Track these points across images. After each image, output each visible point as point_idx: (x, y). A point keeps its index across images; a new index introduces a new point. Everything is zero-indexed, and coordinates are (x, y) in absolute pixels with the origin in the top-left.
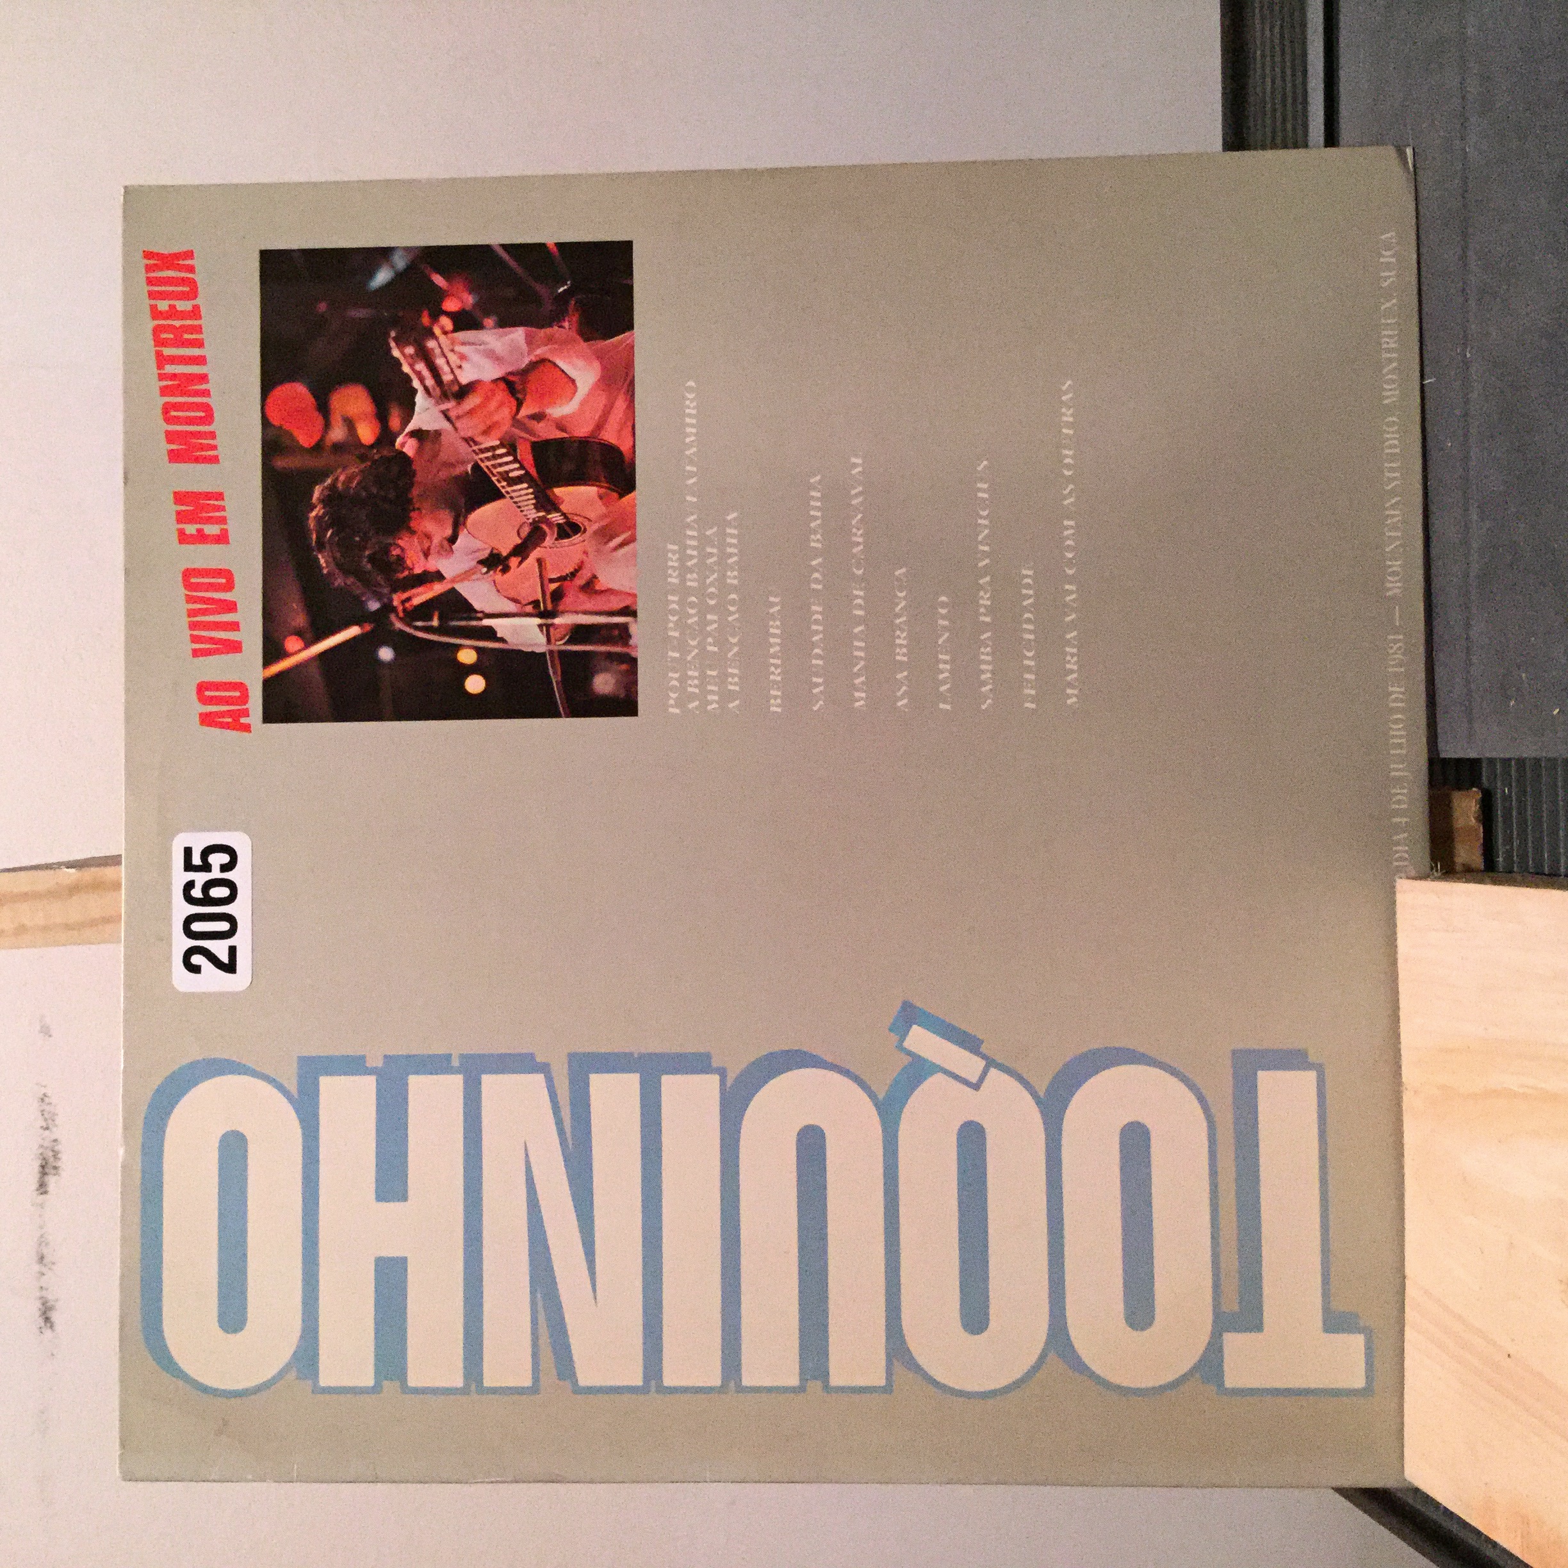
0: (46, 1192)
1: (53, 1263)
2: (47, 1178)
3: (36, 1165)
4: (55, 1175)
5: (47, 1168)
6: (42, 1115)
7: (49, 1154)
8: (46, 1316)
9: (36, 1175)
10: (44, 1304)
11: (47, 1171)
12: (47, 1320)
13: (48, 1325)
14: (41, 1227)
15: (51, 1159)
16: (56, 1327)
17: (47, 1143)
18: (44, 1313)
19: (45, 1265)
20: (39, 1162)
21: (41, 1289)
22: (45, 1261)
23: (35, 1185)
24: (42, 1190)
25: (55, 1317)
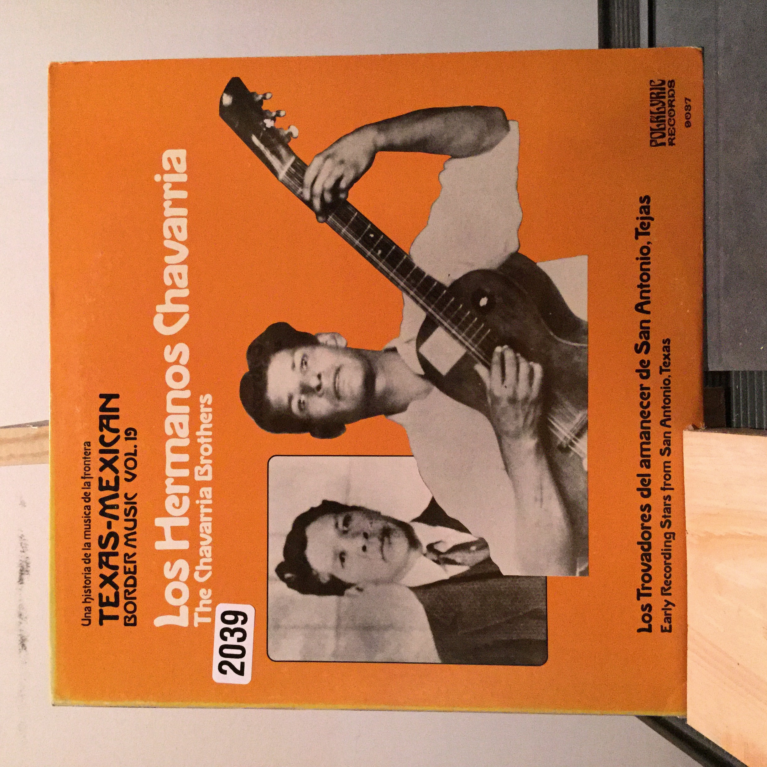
0: (23, 583)
1: (26, 618)
2: (23, 576)
3: (17, 570)
4: (28, 574)
6: (21, 545)
7: (25, 564)
8: (23, 643)
9: (18, 575)
10: (21, 638)
11: (23, 572)
12: (23, 645)
13: (24, 648)
14: (20, 600)
15: (25, 567)
16: (28, 649)
17: (23, 559)
18: (22, 642)
19: (22, 619)
20: (19, 568)
21: (21, 630)
22: (22, 617)
23: (18, 580)
24: (21, 582)
25: (27, 644)
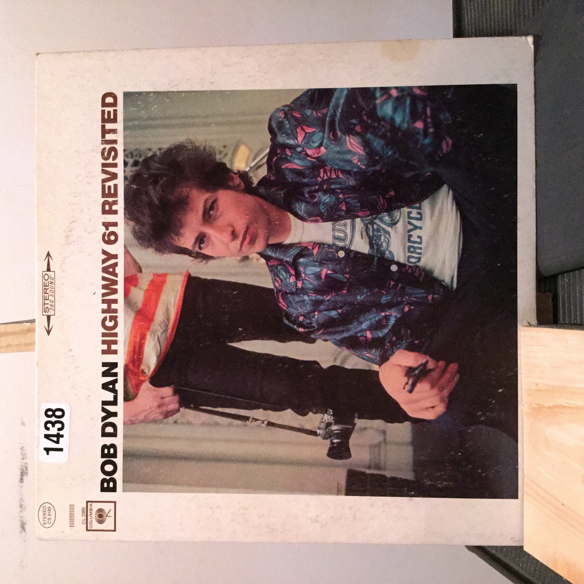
0: (23, 482)
1: (25, 508)
2: (23, 477)
3: (19, 473)
4: (27, 475)
5: (23, 473)
6: (22, 454)
9: (19, 477)
10: (22, 523)
13: (24, 530)
14: (21, 495)
15: (25, 470)
17: (23, 464)
18: (22, 526)
19: (23, 509)
20: (20, 471)
21: (21, 517)
23: (19, 480)
25: (27, 527)
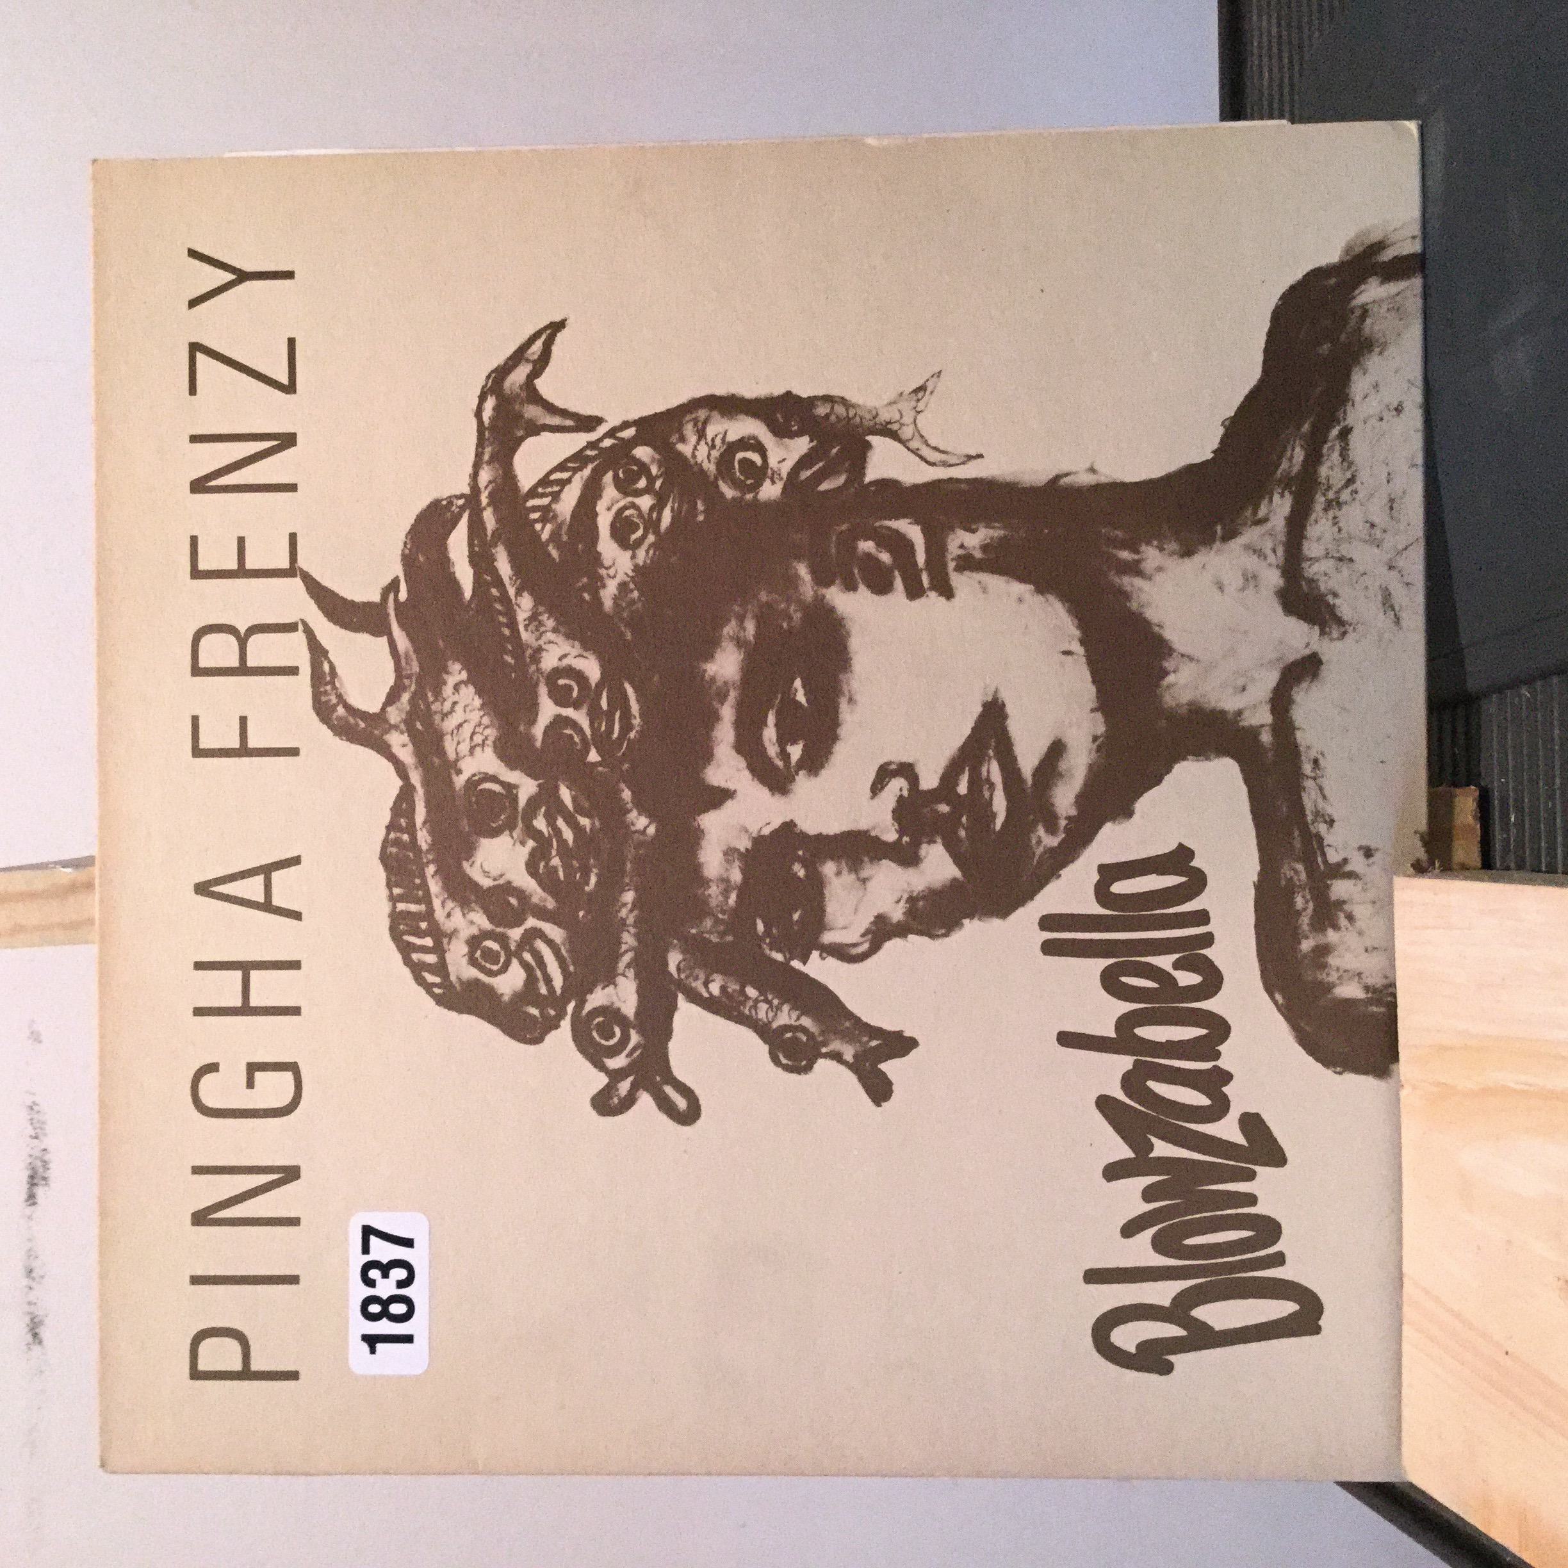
0: (34, 1204)
1: (42, 1277)
2: (36, 1189)
3: (25, 1175)
4: (46, 1184)
5: (36, 1179)
6: (32, 1124)
7: (39, 1164)
8: (35, 1332)
9: (24, 1186)
10: (32, 1320)
11: (35, 1181)
12: (35, 1335)
13: (37, 1341)
14: (29, 1240)
15: (41, 1170)
16: (45, 1342)
17: (37, 1153)
18: (32, 1329)
19: (34, 1279)
20: (28, 1173)
21: (30, 1303)
22: (34, 1274)
23: (24, 1196)
24: (31, 1201)
25: (45, 1333)
